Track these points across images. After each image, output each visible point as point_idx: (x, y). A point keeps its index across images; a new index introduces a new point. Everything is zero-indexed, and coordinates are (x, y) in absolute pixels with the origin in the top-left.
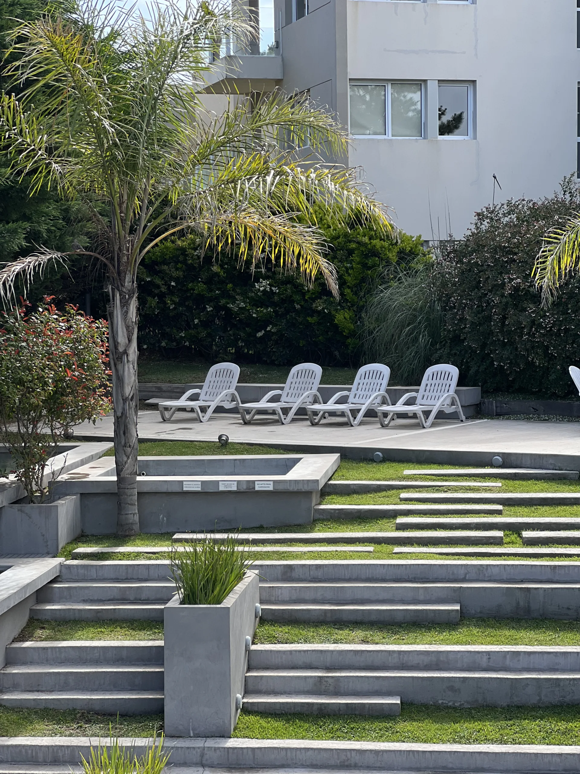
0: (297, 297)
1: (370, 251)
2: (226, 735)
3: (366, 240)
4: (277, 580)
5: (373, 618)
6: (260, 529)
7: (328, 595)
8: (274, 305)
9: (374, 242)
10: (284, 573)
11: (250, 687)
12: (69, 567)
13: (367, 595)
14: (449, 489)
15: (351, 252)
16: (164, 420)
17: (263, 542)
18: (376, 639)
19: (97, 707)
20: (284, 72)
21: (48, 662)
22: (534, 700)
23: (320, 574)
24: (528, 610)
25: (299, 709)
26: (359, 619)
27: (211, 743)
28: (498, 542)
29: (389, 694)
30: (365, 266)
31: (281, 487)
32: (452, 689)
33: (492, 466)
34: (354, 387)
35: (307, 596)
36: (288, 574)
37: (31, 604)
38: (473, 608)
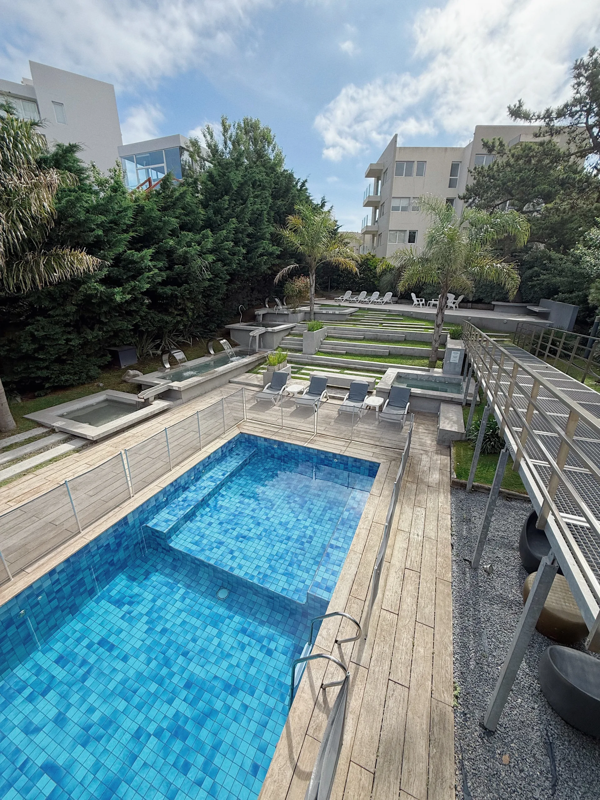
2: (312, 355)
5: (347, 338)
6: (336, 321)
7: (340, 333)
11: (321, 347)
12: (296, 325)
14: (375, 316)
16: (337, 302)
17: (333, 323)
18: (346, 341)
19: (296, 349)
20: (377, 229)
21: (289, 341)
22: (370, 354)
23: (340, 329)
24: (377, 338)
25: (328, 352)
26: (345, 337)
27: (310, 356)
29: (345, 351)
33: (386, 312)
34: (372, 296)
35: (337, 333)
36: (334, 329)
37: (289, 330)
38: (367, 337)
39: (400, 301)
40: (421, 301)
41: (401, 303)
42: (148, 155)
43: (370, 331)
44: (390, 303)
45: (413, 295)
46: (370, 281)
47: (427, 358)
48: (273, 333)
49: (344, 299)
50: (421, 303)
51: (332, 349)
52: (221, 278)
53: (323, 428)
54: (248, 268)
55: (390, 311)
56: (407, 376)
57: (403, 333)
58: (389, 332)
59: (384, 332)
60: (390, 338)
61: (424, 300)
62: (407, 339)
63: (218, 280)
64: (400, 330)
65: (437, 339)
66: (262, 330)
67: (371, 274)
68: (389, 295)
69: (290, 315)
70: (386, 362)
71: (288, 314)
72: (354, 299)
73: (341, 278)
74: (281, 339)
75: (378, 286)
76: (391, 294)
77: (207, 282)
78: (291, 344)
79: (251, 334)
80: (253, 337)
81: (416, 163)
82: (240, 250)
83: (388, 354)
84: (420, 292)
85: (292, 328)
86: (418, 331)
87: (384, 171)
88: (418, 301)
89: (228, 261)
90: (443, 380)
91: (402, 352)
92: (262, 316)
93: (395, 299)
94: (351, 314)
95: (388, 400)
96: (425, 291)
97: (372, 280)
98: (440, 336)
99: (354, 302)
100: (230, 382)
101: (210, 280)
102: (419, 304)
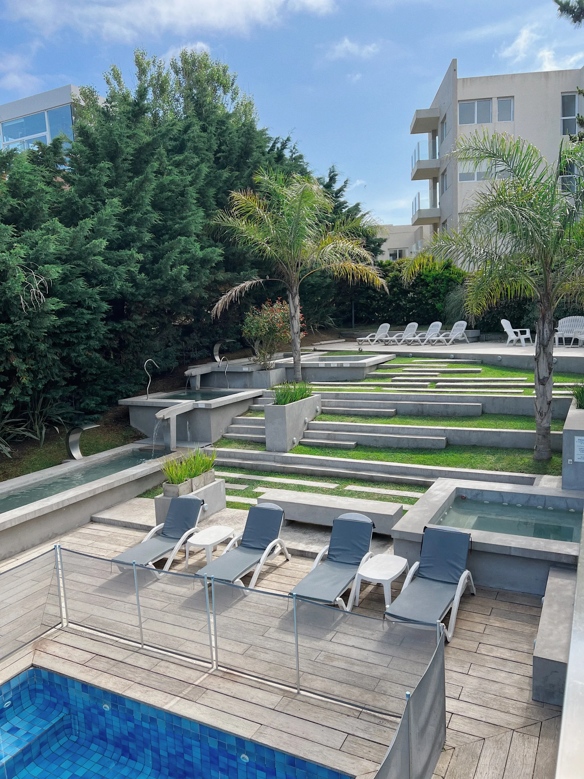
0: (423, 299)
1: (450, 279)
2: (285, 452)
3: (448, 275)
4: (334, 399)
5: (362, 413)
6: (346, 381)
7: (348, 405)
8: (415, 302)
9: (451, 275)
10: (336, 396)
11: (306, 436)
12: (266, 392)
13: (362, 405)
14: (425, 367)
15: (443, 280)
16: (359, 345)
17: (338, 385)
18: (358, 421)
19: (254, 440)
20: (441, 214)
21: (244, 424)
22: (407, 446)
23: (348, 397)
24: (422, 412)
25: (318, 444)
26: (357, 413)
27: (279, 454)
28: (426, 386)
29: (353, 441)
30: (447, 285)
31: (352, 366)
32: (376, 440)
33: (449, 358)
34: (428, 331)
35: (341, 405)
36: (337, 396)
37: (250, 404)
38: (402, 411)
39: (483, 336)
40: (523, 333)
41: (486, 340)
42: (23, 121)
43: (407, 398)
44: (464, 342)
45: (506, 324)
46: (427, 304)
47: (531, 450)
48: (208, 410)
49: (376, 338)
50: (522, 338)
51: (328, 437)
52: (89, 308)
53: (240, 649)
54: (155, 290)
55: (456, 356)
56: (479, 497)
57: (477, 399)
58: (448, 399)
59: (436, 399)
60: (450, 410)
61: (528, 331)
62: (486, 411)
63: (83, 313)
64: (470, 393)
65: (545, 410)
66: (186, 405)
67: (429, 291)
68: (460, 327)
69: (255, 374)
70: (438, 464)
71: (250, 373)
72: (394, 338)
73: (374, 303)
74: (230, 421)
75: (442, 312)
76: (465, 323)
77: (54, 318)
78: (247, 431)
79: (160, 415)
80: (163, 420)
81: (495, 101)
82: (132, 255)
83: (444, 445)
84: (521, 318)
85: (255, 399)
86: (510, 394)
87: (441, 120)
88: (516, 333)
89: (104, 277)
90: (563, 505)
91: (474, 440)
92: (198, 379)
93: (475, 333)
94: (378, 366)
95: (417, 564)
96: (531, 315)
97: (430, 301)
98: (549, 403)
99: (394, 342)
100: (93, 521)
101: (60, 313)
102: (519, 341)
